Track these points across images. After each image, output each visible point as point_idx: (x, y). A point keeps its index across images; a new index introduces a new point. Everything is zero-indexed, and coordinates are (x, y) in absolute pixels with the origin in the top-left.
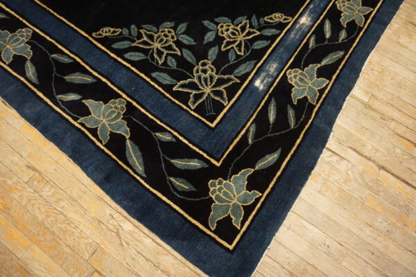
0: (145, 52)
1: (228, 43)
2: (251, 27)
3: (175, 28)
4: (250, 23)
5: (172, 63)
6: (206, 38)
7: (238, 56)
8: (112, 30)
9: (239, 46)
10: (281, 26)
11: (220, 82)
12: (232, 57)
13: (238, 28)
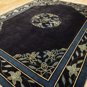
0: (28, 60)
1: (50, 57)
2: (56, 52)
3: (36, 53)
4: (56, 51)
5: (35, 63)
6: (44, 56)
7: (53, 61)
8: (19, 55)
9: (53, 58)
10: (65, 51)
11: (49, 68)
12: (52, 61)
13: (53, 53)
